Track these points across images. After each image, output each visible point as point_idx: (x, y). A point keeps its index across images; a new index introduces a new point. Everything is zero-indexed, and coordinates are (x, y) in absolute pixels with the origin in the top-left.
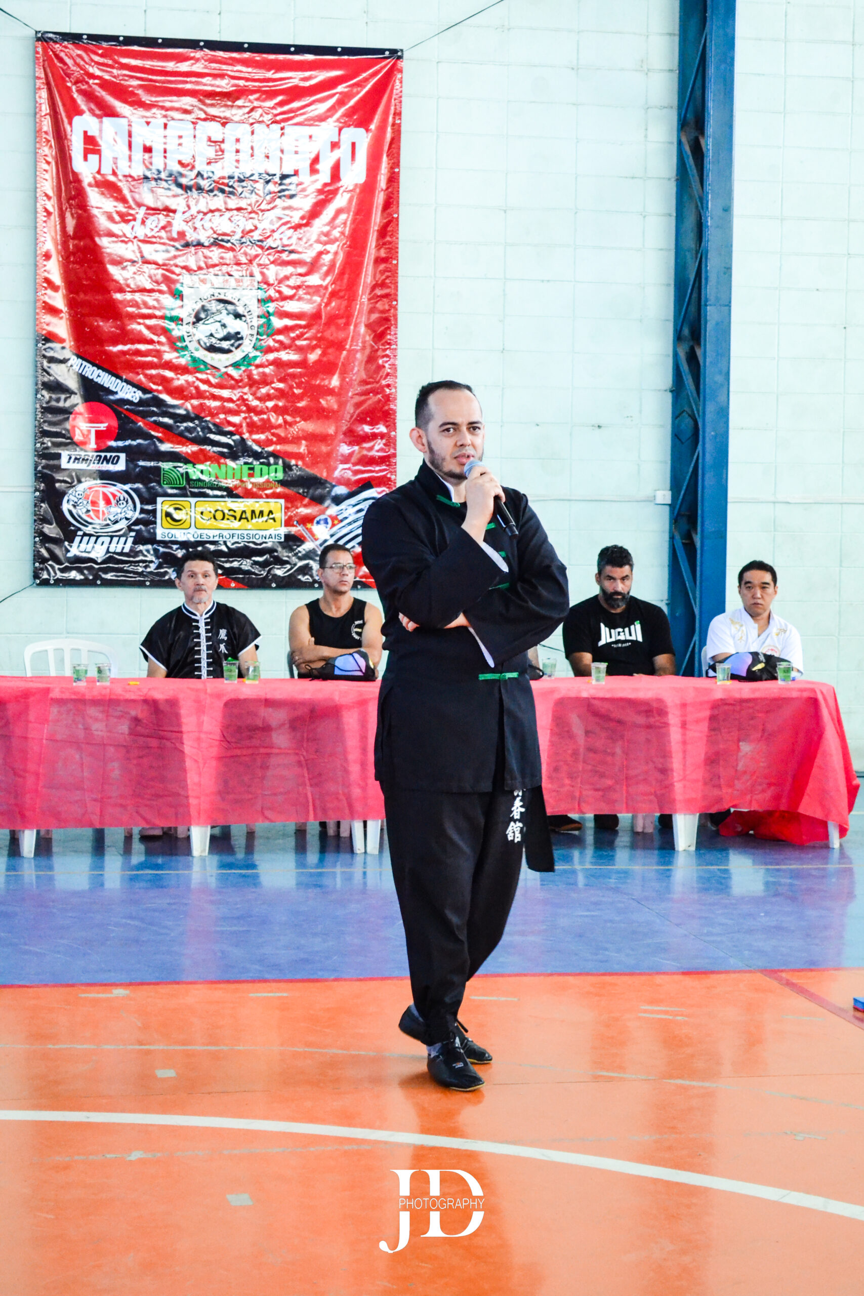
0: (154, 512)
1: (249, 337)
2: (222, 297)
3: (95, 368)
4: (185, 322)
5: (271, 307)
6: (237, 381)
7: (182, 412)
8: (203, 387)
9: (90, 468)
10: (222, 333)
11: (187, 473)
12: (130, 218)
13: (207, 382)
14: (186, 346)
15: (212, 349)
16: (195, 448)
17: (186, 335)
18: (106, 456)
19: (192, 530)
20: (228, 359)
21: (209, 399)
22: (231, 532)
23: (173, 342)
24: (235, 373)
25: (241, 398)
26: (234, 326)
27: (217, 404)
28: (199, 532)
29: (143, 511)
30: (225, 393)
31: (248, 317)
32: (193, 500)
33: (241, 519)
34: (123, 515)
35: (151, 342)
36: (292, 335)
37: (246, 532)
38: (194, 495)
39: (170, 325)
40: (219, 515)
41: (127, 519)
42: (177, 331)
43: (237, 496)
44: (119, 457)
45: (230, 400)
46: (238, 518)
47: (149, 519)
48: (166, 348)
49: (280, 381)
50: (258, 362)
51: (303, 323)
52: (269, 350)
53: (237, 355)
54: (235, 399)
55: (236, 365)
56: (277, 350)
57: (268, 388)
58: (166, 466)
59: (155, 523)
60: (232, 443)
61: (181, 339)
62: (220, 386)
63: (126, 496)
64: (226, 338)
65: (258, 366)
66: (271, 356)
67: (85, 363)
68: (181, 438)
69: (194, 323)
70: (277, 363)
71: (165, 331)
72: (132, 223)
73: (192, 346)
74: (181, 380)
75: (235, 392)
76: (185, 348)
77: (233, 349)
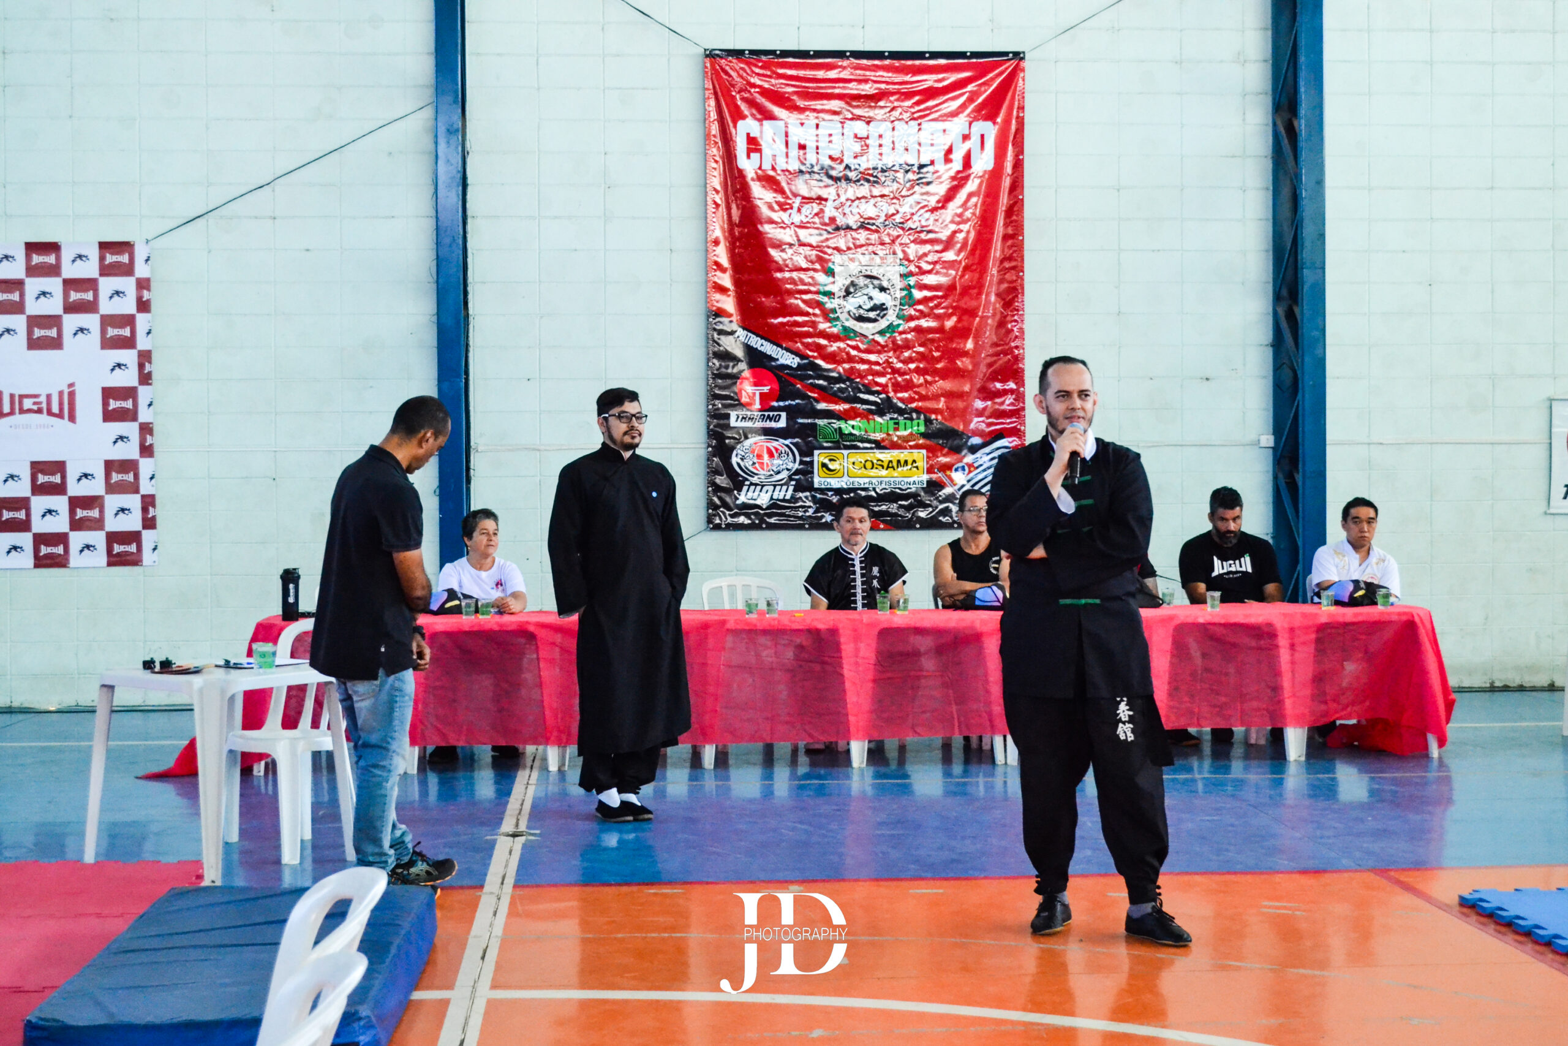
0: (812, 463)
1: (893, 308)
2: (869, 273)
3: (759, 339)
4: (836, 296)
5: (912, 281)
6: (883, 347)
7: (835, 374)
8: (854, 353)
9: (755, 426)
10: (867, 307)
11: (840, 428)
12: (788, 207)
13: (856, 348)
14: (838, 317)
15: (860, 319)
16: (847, 406)
17: (837, 307)
18: (769, 415)
19: (845, 479)
20: (874, 328)
21: (858, 363)
22: (880, 480)
23: (827, 314)
24: (881, 340)
25: (887, 361)
26: (880, 298)
27: (865, 367)
28: (851, 480)
29: (801, 462)
30: (873, 357)
31: (892, 290)
32: (845, 452)
33: (888, 467)
34: (784, 467)
35: (807, 314)
36: (931, 305)
37: (892, 480)
38: (846, 448)
39: (825, 299)
40: (869, 465)
41: (788, 470)
42: (830, 304)
43: (885, 448)
44: (780, 416)
45: (877, 363)
46: (885, 466)
47: (807, 470)
48: (820, 319)
49: (920, 345)
50: (901, 329)
51: (940, 294)
52: (911, 318)
53: (883, 324)
54: (881, 362)
55: (881, 333)
56: (918, 318)
57: (910, 352)
58: (821, 422)
59: (812, 472)
60: (879, 401)
61: (834, 311)
62: (868, 351)
63: (787, 450)
64: (872, 309)
65: (901, 333)
66: (912, 324)
67: (750, 334)
68: (835, 398)
69: (844, 297)
70: (918, 330)
71: (819, 305)
72: (790, 211)
73: (843, 317)
74: (834, 347)
75: (882, 356)
76: (837, 319)
77: (879, 318)
